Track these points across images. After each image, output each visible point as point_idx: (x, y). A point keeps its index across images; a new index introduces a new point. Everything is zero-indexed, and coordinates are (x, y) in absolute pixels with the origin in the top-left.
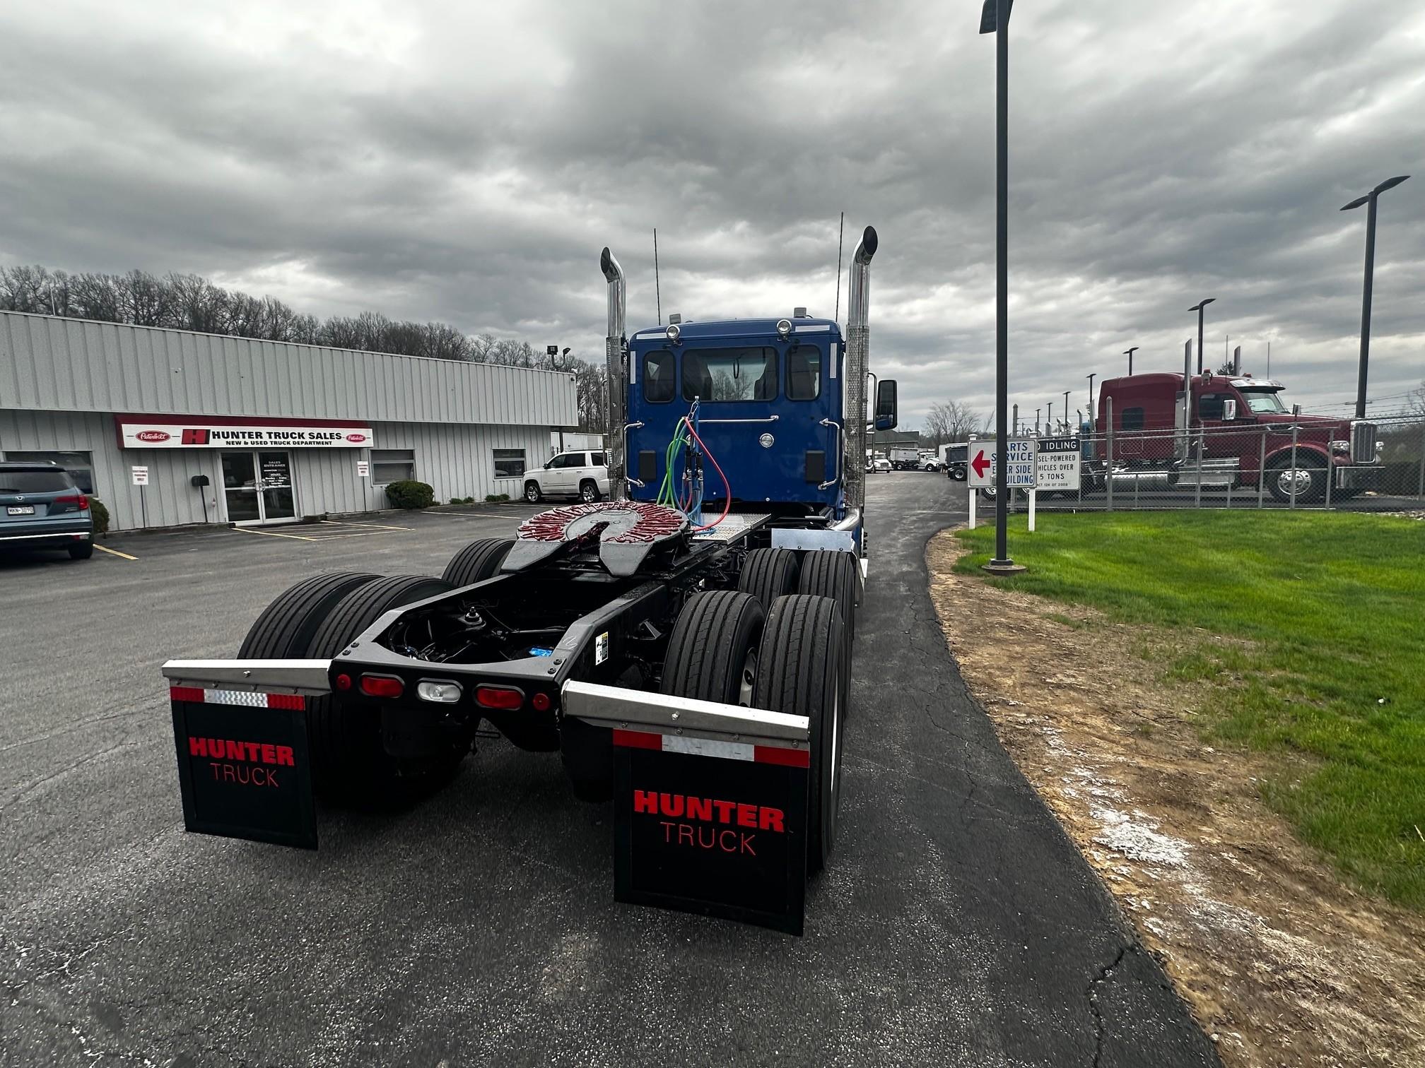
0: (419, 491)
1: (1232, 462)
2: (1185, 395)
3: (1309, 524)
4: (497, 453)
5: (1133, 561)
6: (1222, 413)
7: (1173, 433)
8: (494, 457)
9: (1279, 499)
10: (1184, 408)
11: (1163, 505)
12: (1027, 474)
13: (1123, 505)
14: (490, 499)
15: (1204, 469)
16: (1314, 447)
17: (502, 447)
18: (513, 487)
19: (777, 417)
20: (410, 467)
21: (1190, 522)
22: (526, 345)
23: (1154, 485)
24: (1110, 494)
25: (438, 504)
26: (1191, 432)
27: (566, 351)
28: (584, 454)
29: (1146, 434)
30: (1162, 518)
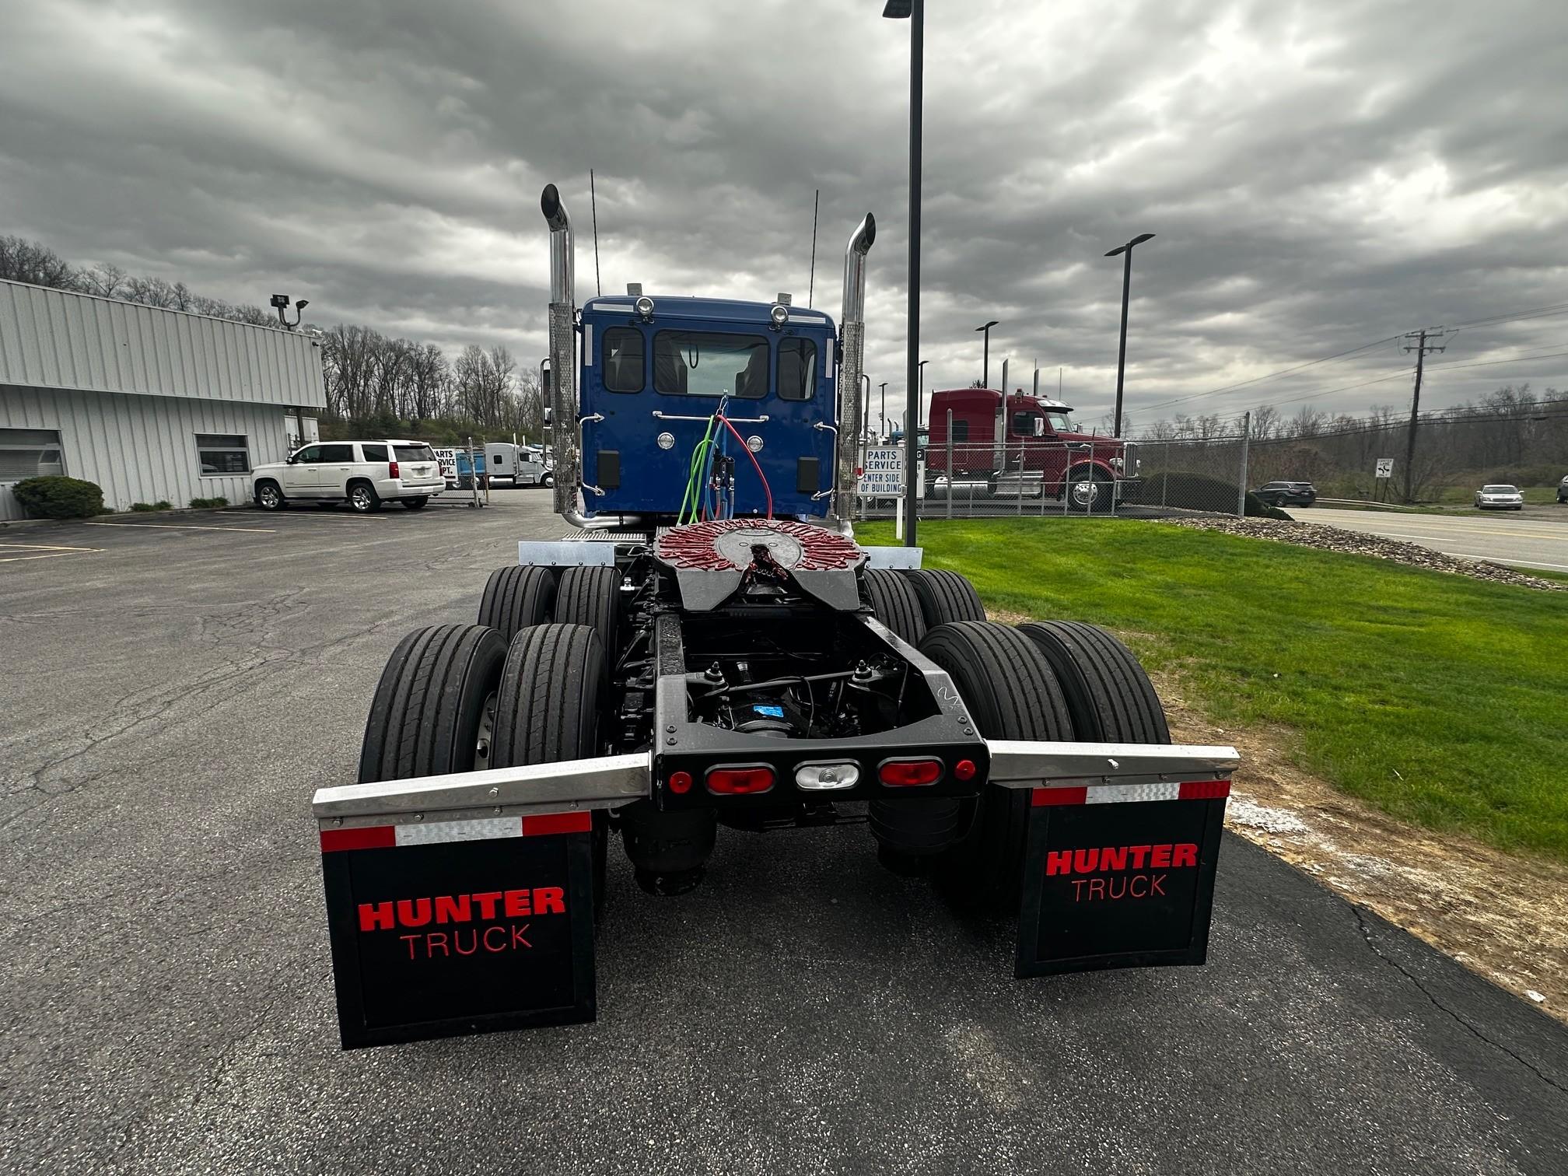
0: (79, 492)
1: (1039, 474)
2: (1002, 412)
3: (1111, 530)
4: (201, 439)
5: (1002, 567)
6: (1033, 431)
7: (993, 446)
8: (199, 446)
9: (1075, 507)
10: (1001, 423)
11: (994, 513)
12: (895, 483)
13: (960, 512)
14: (197, 504)
15: (1024, 480)
16: (1101, 463)
17: (210, 432)
18: (235, 488)
19: (767, 417)
20: (54, 456)
21: (1023, 528)
22: (180, 287)
23: (978, 494)
24: (950, 502)
25: (110, 511)
26: (1007, 446)
27: (301, 305)
28: (350, 447)
29: (970, 447)
30: (1000, 526)
